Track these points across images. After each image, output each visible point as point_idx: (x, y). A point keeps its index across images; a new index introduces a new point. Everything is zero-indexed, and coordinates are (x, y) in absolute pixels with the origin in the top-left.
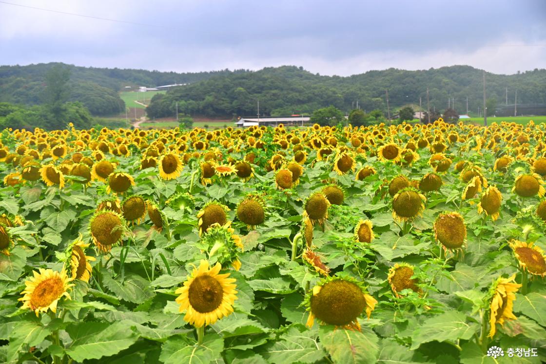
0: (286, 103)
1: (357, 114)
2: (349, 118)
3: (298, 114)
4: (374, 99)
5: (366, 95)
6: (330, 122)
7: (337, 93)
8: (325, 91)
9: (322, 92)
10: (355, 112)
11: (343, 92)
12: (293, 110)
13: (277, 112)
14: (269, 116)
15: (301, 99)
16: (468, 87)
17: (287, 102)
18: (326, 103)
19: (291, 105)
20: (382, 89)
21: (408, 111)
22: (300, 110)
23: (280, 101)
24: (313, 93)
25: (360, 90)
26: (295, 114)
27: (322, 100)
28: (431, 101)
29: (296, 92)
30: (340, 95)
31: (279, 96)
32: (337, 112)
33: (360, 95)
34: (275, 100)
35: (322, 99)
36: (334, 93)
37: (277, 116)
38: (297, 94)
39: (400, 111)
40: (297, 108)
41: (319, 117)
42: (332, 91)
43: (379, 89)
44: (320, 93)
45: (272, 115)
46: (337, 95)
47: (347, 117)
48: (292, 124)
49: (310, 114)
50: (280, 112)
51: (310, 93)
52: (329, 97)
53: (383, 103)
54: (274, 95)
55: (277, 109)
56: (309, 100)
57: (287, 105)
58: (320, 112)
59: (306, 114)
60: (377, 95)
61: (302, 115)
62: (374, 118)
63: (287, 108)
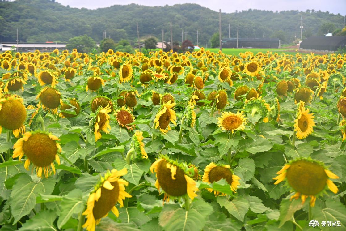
0: (41, 32)
1: (107, 43)
2: (100, 46)
3: (51, 41)
4: (118, 30)
5: (112, 26)
6: (84, 49)
7: (86, 24)
8: (75, 22)
9: (72, 22)
10: (106, 41)
11: (92, 23)
12: (47, 38)
13: (32, 39)
14: (26, 43)
15: (54, 27)
16: (196, 22)
17: (42, 30)
18: (77, 33)
19: (45, 33)
20: (125, 21)
21: (152, 41)
22: (54, 38)
23: (35, 29)
24: (65, 23)
25: (106, 21)
26: (49, 41)
27: (73, 30)
28: (166, 33)
29: (50, 21)
30: (88, 26)
31: (34, 24)
32: (90, 41)
33: (106, 26)
34: (31, 28)
35: (73, 28)
36: (84, 23)
37: (33, 43)
38: (51, 23)
39: (145, 41)
40: (51, 35)
41: (74, 45)
42: (81, 22)
43: (122, 21)
44: (71, 23)
45: (28, 42)
46: (86, 25)
47: (98, 46)
48: (46, 50)
49: (62, 41)
50: (35, 39)
51: (61, 23)
52: (79, 27)
53: (126, 34)
54: (30, 23)
55: (32, 36)
56: (62, 29)
57: (41, 33)
58: (75, 40)
59: (59, 42)
60: (121, 27)
61: (56, 42)
62: (122, 46)
63: (42, 36)
